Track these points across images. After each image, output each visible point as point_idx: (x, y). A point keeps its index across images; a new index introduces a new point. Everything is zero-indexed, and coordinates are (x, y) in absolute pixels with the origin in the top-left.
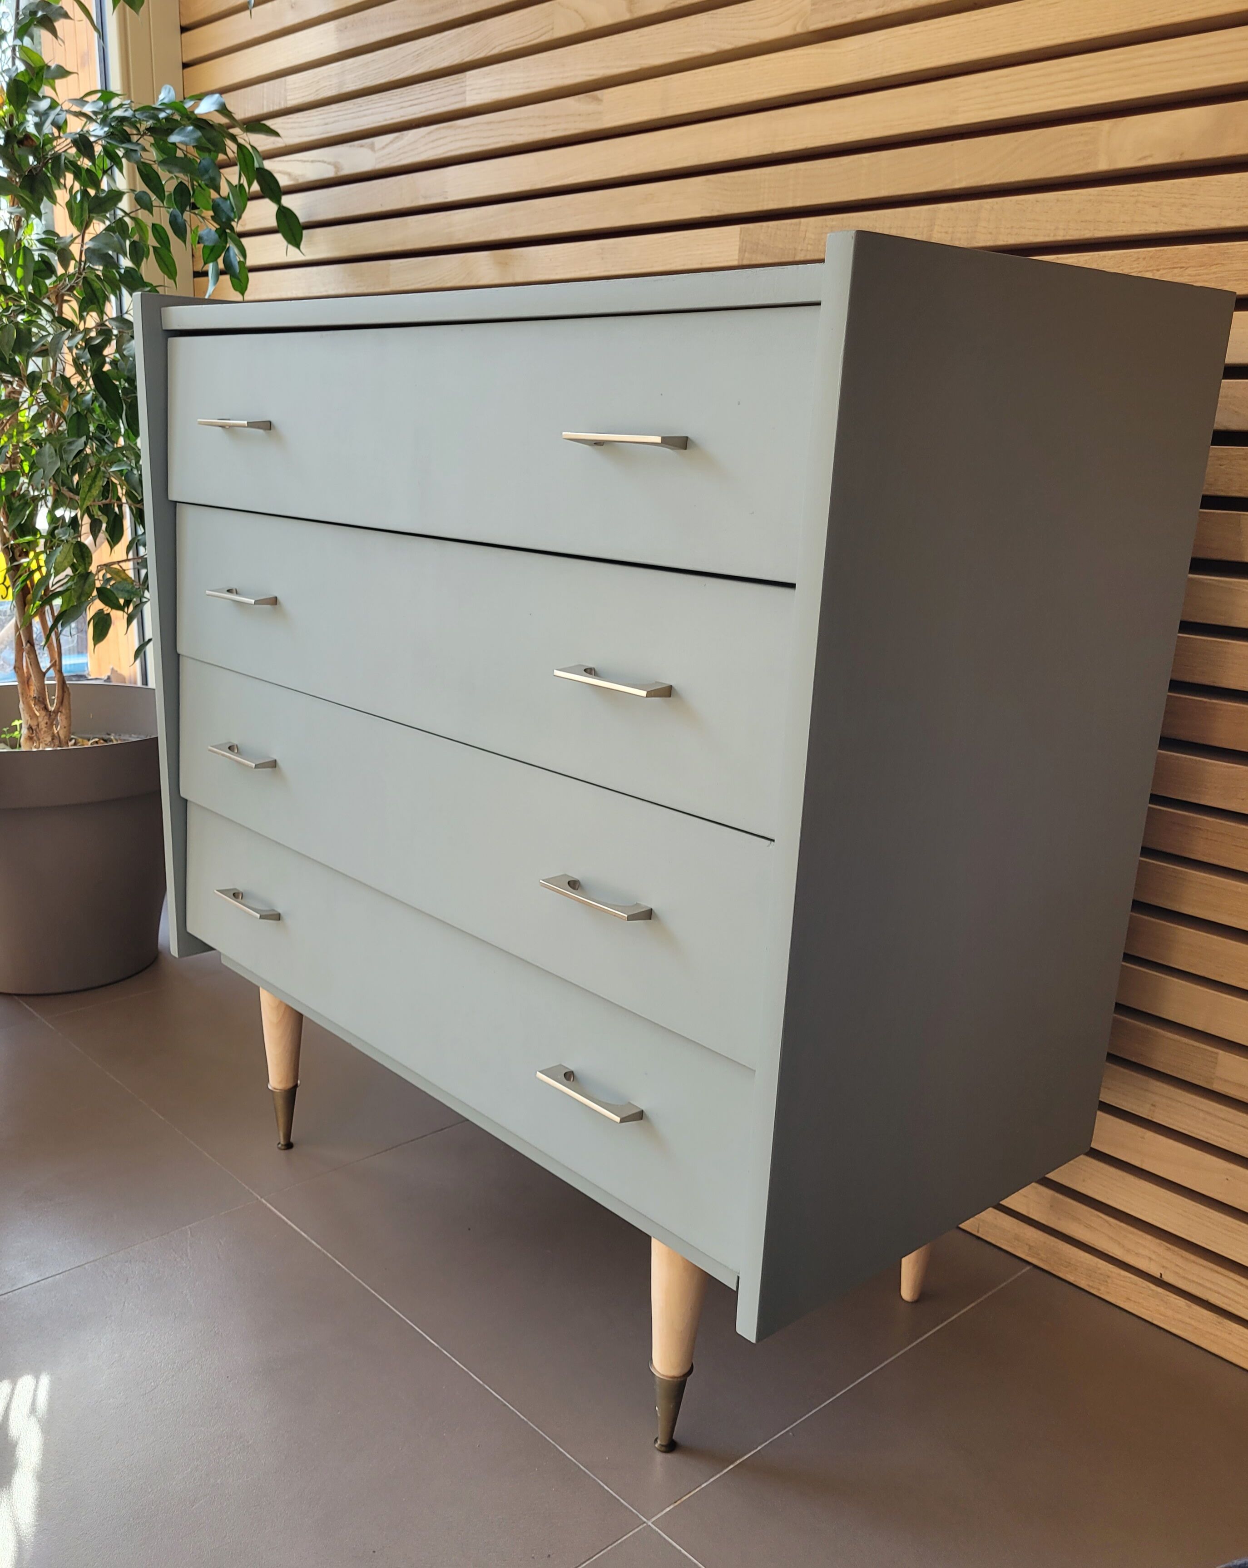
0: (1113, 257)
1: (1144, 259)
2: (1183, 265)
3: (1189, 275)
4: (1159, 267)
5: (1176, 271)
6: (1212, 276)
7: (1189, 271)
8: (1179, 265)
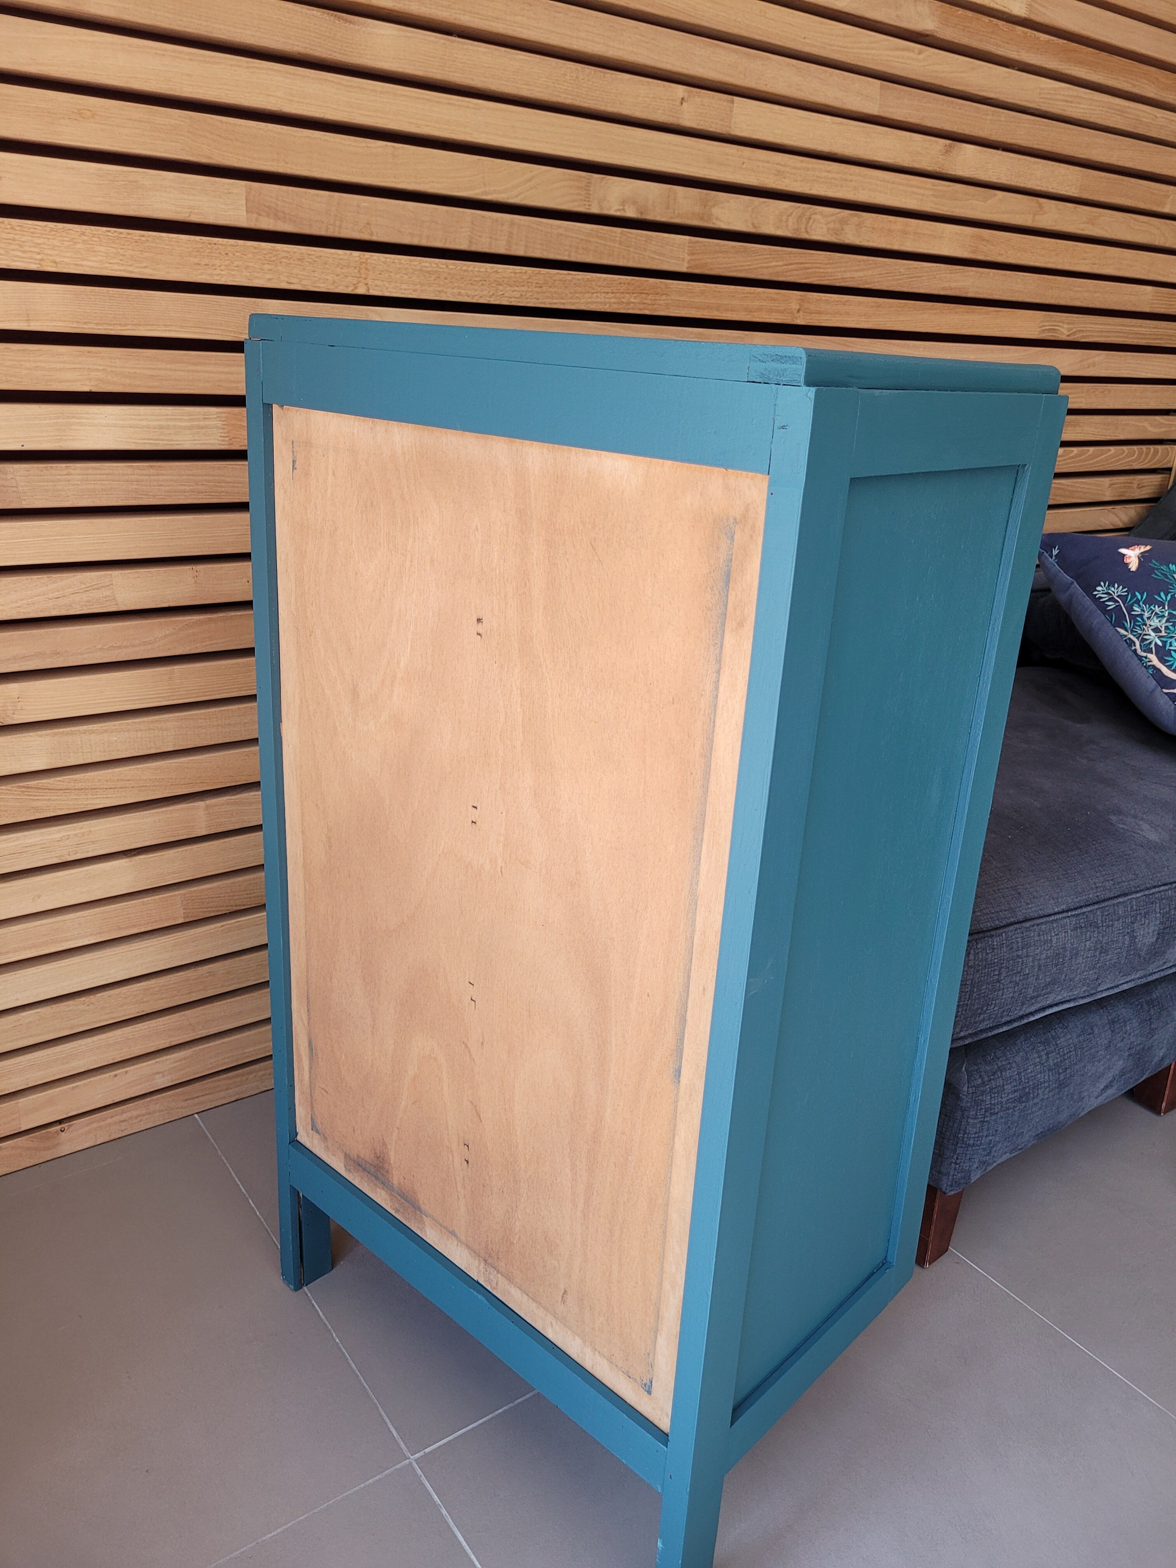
0: (605, 279)
1: (624, 284)
2: (647, 292)
3: (651, 299)
4: (634, 291)
5: (643, 295)
6: (662, 302)
7: (650, 297)
8: (645, 292)
